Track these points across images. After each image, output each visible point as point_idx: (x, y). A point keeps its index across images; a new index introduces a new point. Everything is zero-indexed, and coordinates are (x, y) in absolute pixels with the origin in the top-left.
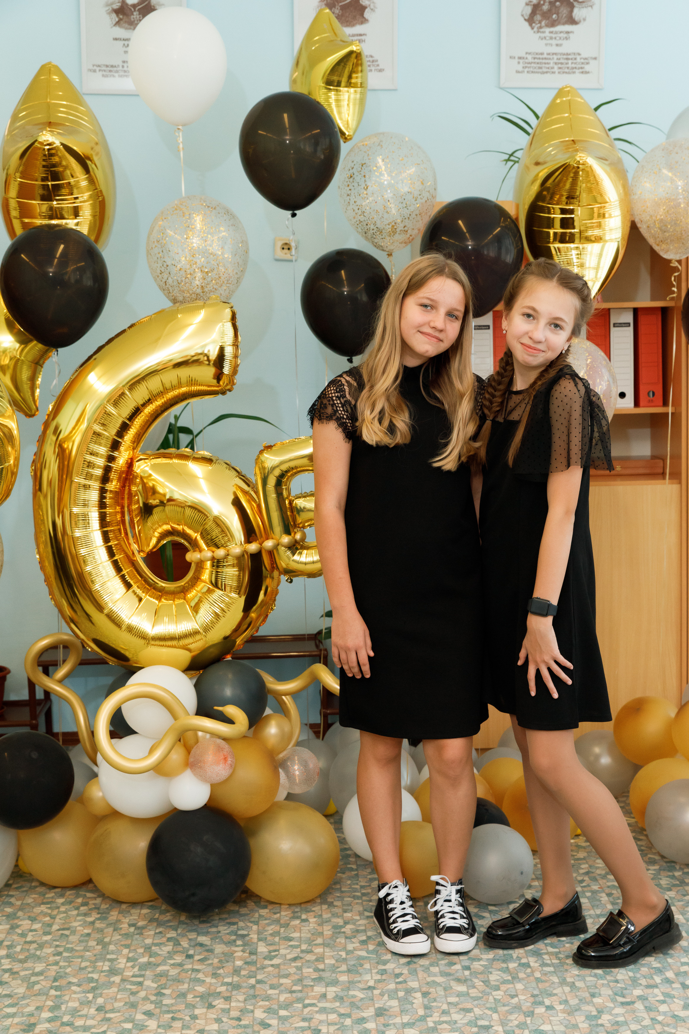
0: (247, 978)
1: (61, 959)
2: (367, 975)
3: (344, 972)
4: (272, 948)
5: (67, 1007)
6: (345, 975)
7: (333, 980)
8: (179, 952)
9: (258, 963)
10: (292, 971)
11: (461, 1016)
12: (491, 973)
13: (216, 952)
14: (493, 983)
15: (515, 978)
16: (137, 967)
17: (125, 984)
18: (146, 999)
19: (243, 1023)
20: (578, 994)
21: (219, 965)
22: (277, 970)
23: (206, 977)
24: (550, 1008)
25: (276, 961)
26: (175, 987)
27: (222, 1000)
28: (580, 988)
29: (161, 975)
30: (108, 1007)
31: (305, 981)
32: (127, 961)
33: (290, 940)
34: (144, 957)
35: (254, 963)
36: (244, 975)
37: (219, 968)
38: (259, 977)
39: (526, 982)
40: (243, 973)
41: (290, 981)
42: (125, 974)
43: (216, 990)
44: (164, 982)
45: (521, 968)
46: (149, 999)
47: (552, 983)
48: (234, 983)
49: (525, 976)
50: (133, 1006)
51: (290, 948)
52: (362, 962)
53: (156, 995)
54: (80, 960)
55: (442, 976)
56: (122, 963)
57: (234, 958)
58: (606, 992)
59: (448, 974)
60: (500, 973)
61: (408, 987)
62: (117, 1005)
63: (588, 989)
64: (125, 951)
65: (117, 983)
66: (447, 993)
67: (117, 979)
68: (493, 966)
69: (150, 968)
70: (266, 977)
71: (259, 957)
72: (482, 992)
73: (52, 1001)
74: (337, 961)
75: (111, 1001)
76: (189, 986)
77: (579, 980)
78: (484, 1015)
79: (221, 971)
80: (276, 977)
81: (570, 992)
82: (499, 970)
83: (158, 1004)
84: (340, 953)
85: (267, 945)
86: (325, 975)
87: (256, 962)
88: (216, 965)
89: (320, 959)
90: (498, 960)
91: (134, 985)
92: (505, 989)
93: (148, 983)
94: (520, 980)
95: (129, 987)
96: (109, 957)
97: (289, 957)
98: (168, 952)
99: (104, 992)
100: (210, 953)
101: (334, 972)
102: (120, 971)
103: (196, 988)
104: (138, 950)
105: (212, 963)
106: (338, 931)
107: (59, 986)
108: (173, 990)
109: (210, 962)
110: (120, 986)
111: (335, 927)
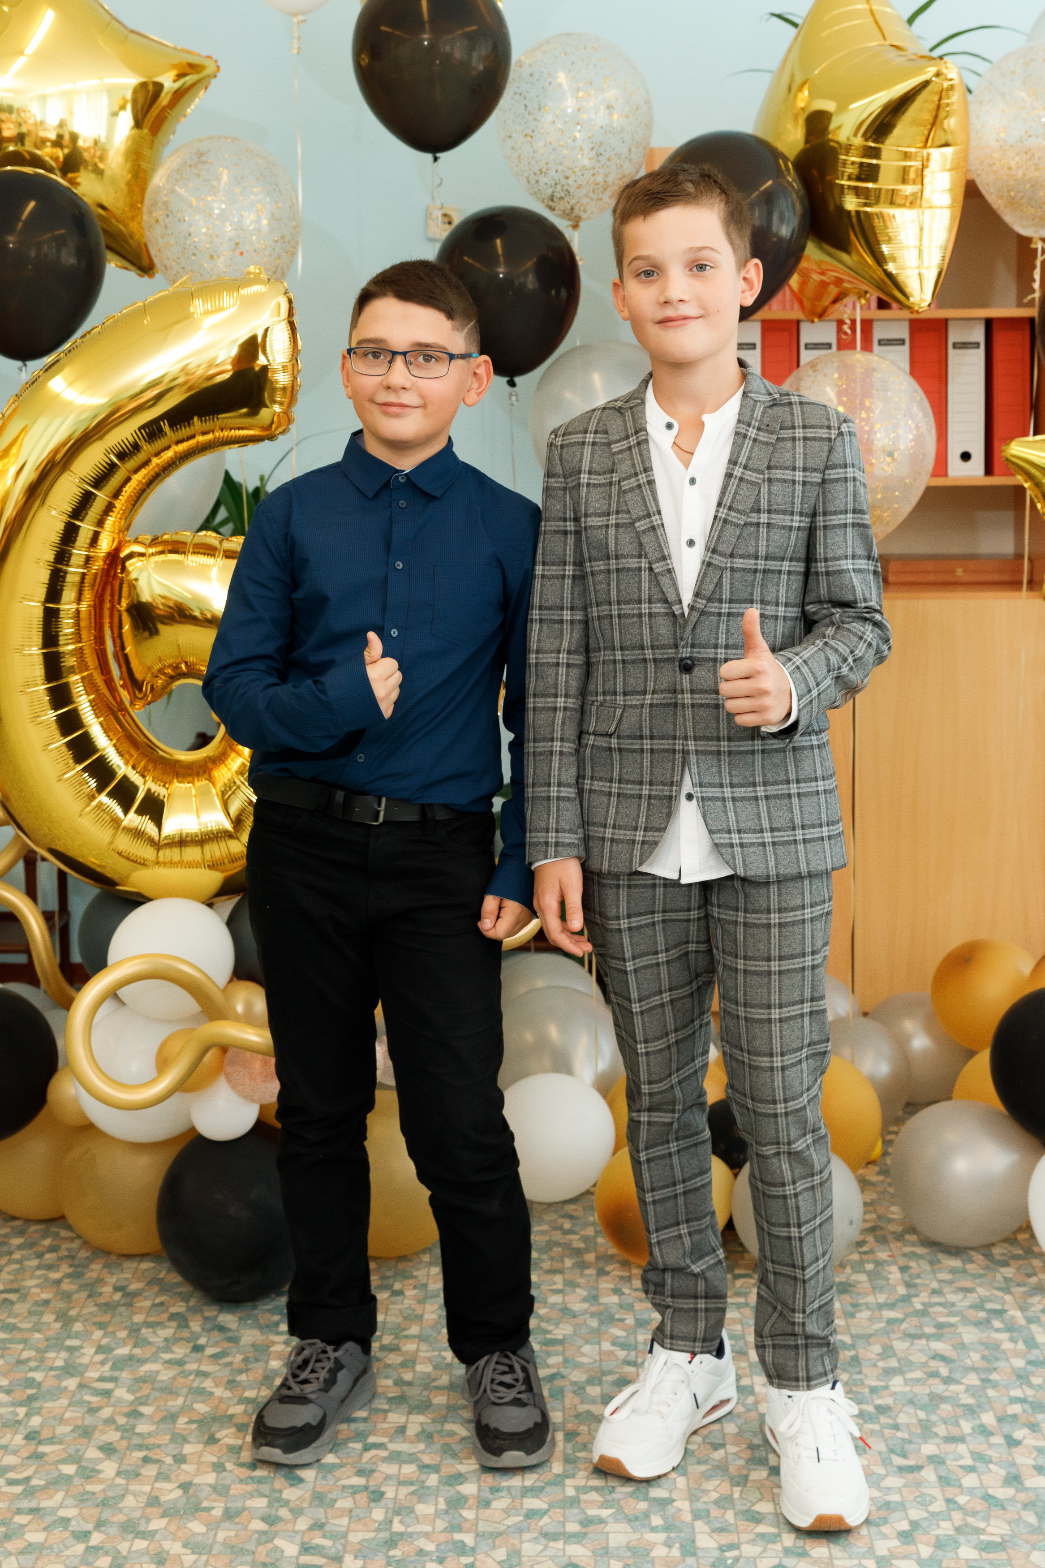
16: (110, 1364)
18: (110, 1421)
26: (161, 1403)
29: (143, 1380)
30: (46, 1434)
32: (96, 1353)
34: (125, 1345)
37: (241, 1372)
42: (87, 1374)
43: (227, 1410)
44: (147, 1392)
50: (86, 1433)
53: (128, 1415)
54: (21, 1346)
57: (269, 1356)
64: (98, 1334)
67: (71, 1383)
75: (53, 1423)
79: (243, 1377)
88: (236, 1366)
91: (96, 1395)
95: (88, 1398)
96: (69, 1343)
98: (166, 1340)
100: (231, 1345)
105: (231, 1363)
108: (158, 1407)
110: (74, 1396)
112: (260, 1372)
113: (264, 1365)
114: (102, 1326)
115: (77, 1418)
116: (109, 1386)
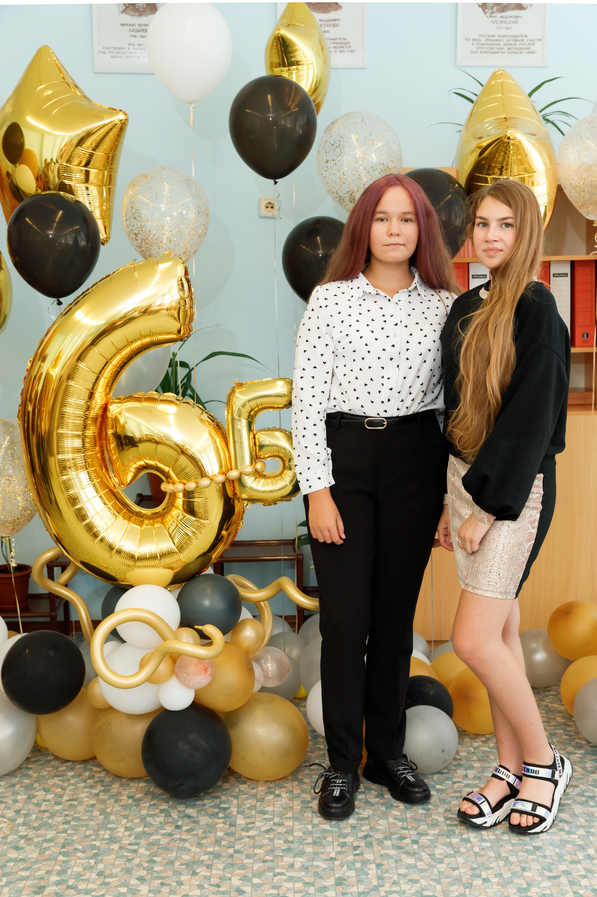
0: (227, 847)
1: (69, 827)
2: (329, 847)
3: (310, 844)
4: (249, 821)
5: (72, 871)
6: (310, 847)
7: (300, 851)
8: (170, 822)
9: (236, 834)
10: (265, 842)
11: (409, 887)
12: (436, 847)
13: (201, 824)
14: (438, 856)
15: (457, 852)
16: (134, 836)
17: (123, 851)
19: (221, 889)
20: (511, 868)
21: (203, 835)
22: (252, 841)
23: (192, 846)
24: (486, 880)
25: (252, 833)
27: (205, 868)
28: (513, 863)
29: (153, 844)
30: (107, 872)
31: (276, 851)
32: (125, 831)
33: (265, 814)
34: (139, 826)
35: (233, 834)
36: (224, 846)
37: (203, 838)
38: (237, 847)
39: (466, 856)
40: (224, 843)
41: (263, 852)
42: (122, 842)
43: (199, 858)
44: (156, 850)
45: (463, 843)
46: (142, 866)
47: (489, 858)
48: (215, 852)
49: (466, 850)
50: (129, 871)
51: (264, 821)
52: (325, 835)
53: (148, 862)
54: (85, 829)
55: (393, 849)
56: (121, 832)
57: (216, 830)
58: (535, 866)
59: (400, 848)
60: (444, 847)
61: (365, 859)
62: (115, 870)
63: (520, 864)
65: (115, 851)
66: (398, 865)
67: (115, 847)
68: (439, 841)
69: (144, 837)
70: (243, 847)
71: (237, 828)
72: (428, 865)
73: (60, 866)
74: (304, 833)
75: (110, 867)
76: (177, 854)
77: (512, 855)
78: (429, 886)
79: (204, 841)
80: (251, 847)
81: (504, 866)
82: (443, 845)
83: (150, 870)
84: (307, 826)
85: (245, 818)
86: (294, 846)
87: (234, 834)
88: (200, 836)
89: (290, 831)
90: (443, 835)
92: (448, 862)
93: (142, 851)
94: (461, 854)
95: (125, 854)
96: (109, 826)
97: (263, 829)
98: (160, 823)
99: (104, 858)
100: (195, 825)
101: (301, 843)
102: (118, 839)
103: (182, 856)
104: (134, 820)
105: (197, 834)
106: (306, 805)
107: (67, 852)
109: (196, 832)
110: (118, 853)
111: (303, 802)
112: (213, 838)
113: (215, 835)
114: (125, 817)
115: (122, 864)
116: (135, 847)
